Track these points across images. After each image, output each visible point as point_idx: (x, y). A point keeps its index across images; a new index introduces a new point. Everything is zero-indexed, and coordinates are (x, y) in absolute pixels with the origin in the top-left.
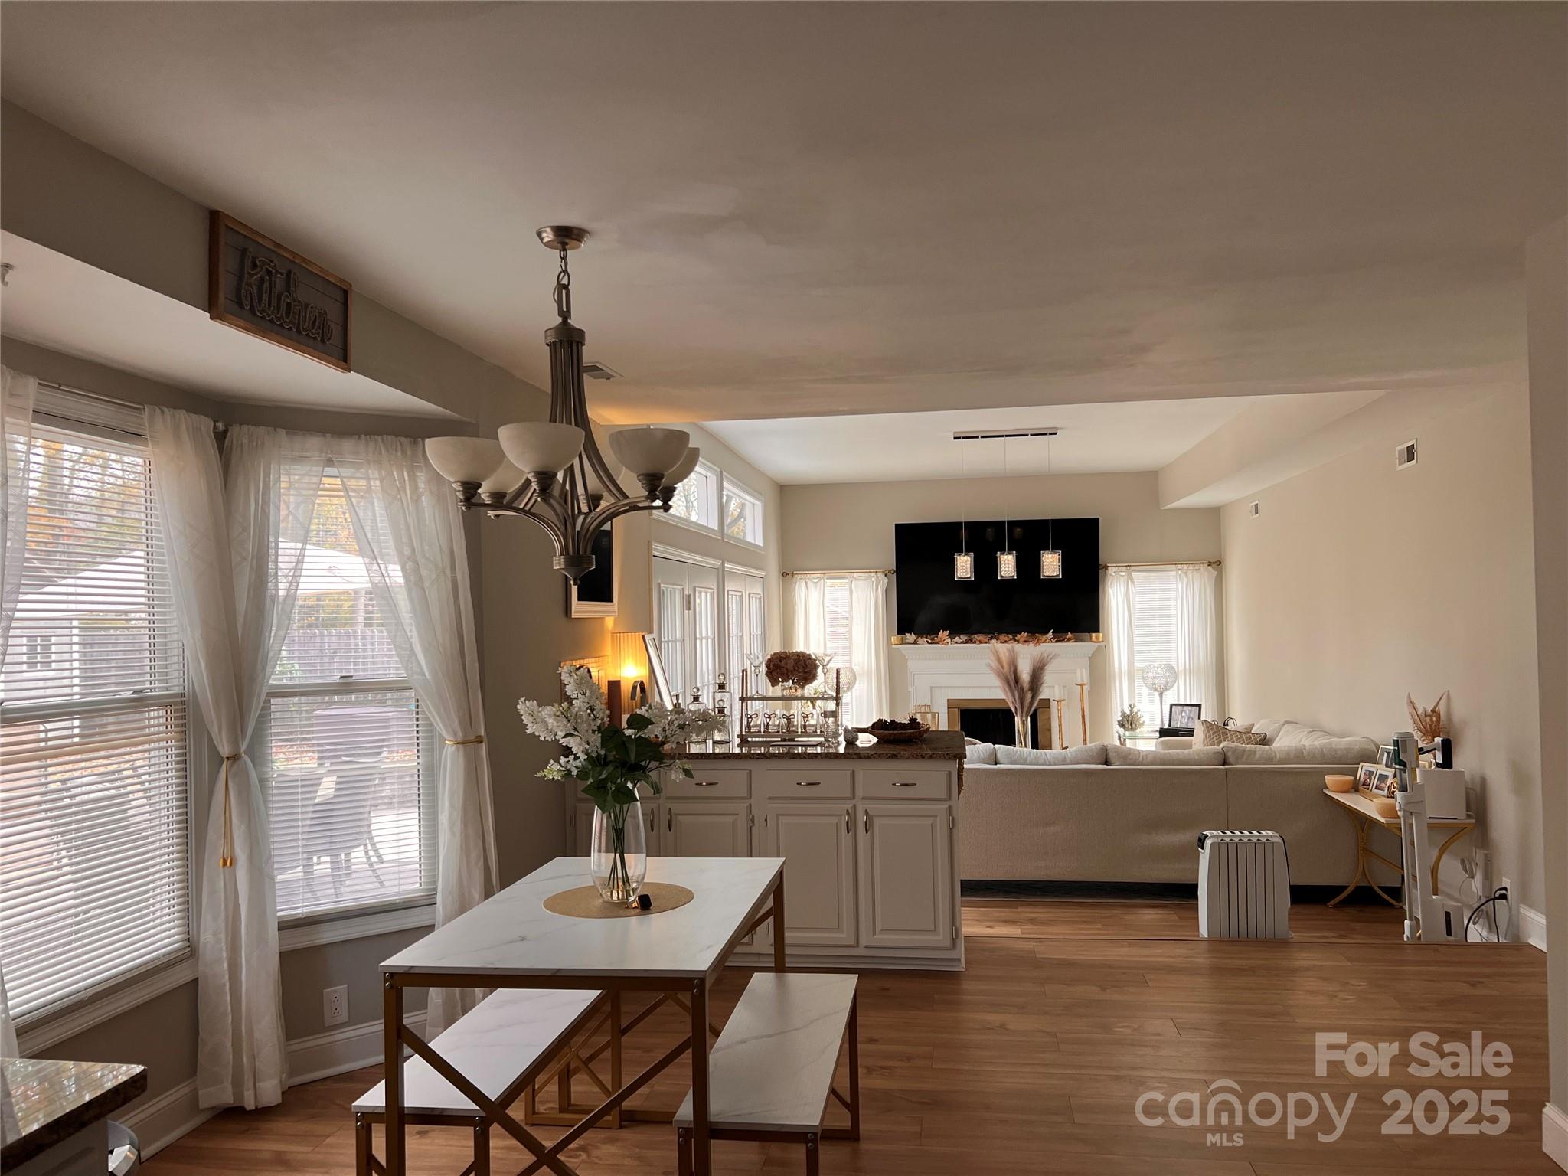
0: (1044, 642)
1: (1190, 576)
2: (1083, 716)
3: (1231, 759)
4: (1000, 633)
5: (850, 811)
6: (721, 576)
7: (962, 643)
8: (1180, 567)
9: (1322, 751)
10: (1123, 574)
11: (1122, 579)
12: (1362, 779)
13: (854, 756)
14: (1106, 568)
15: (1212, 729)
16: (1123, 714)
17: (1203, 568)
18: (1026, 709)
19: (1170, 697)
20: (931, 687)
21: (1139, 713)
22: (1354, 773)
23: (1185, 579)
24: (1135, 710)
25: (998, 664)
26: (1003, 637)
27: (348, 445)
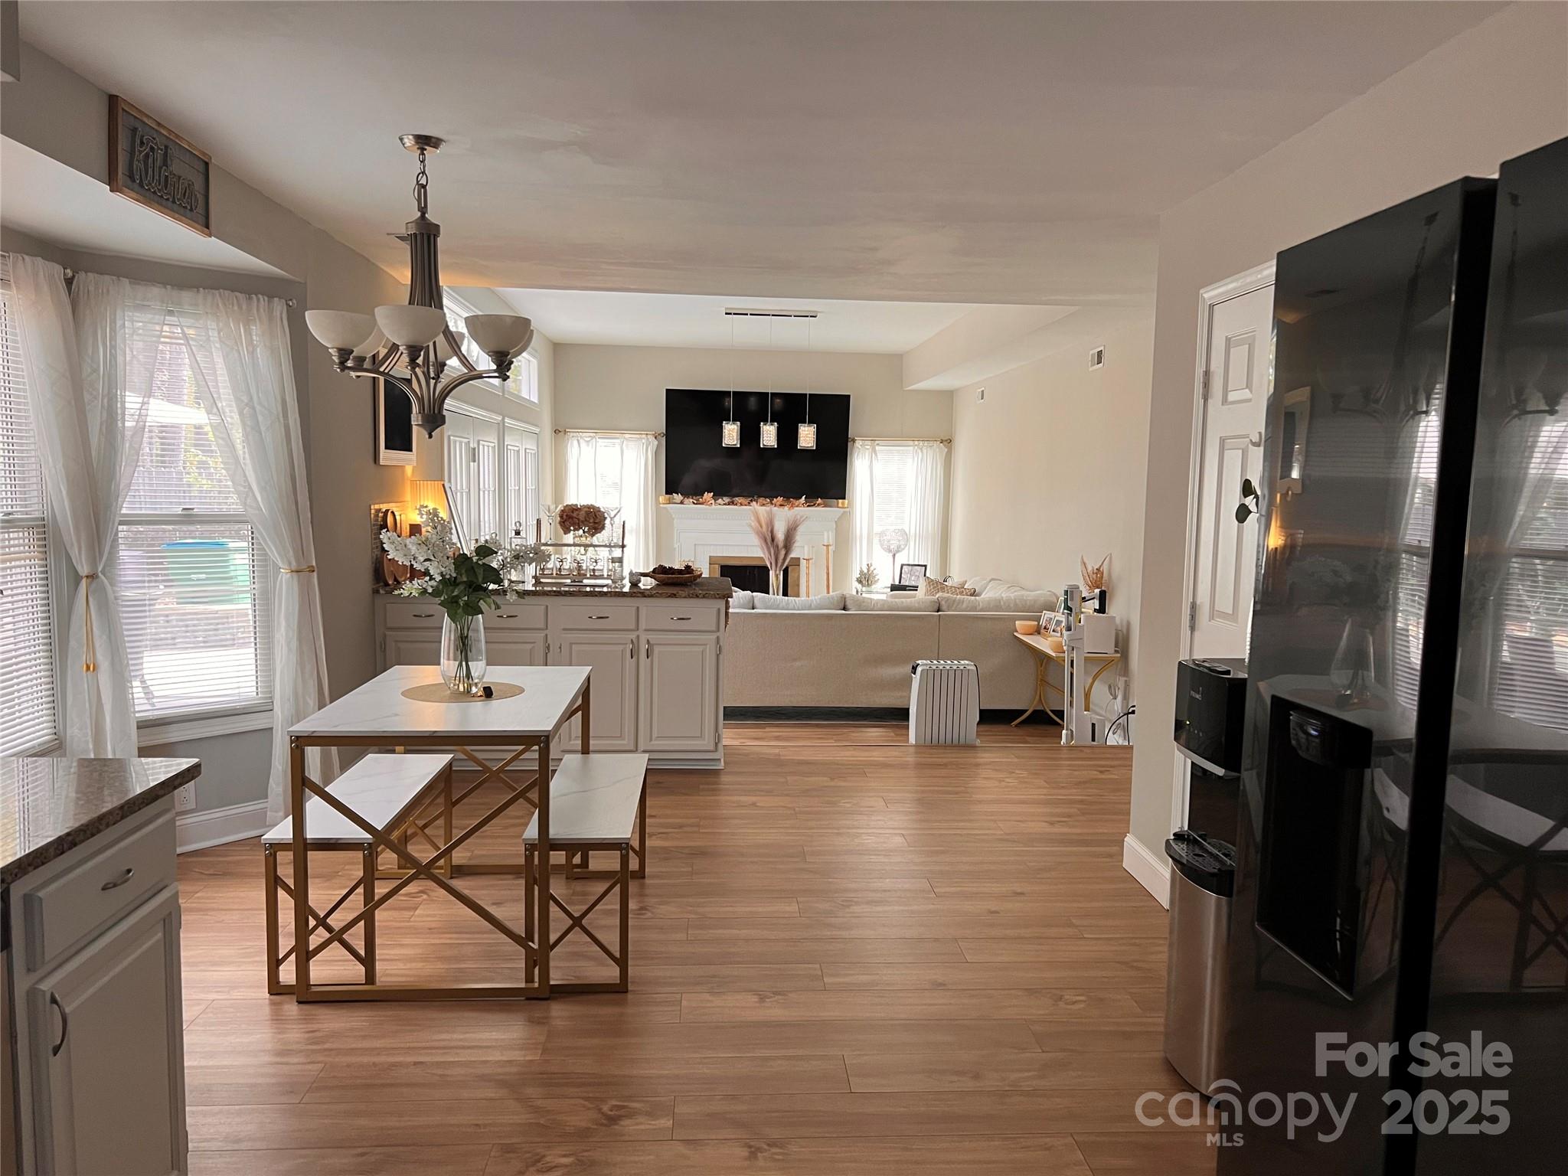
0: (797, 506)
1: (925, 451)
2: (828, 574)
3: (944, 607)
4: (759, 497)
5: (634, 640)
6: (502, 431)
7: (724, 504)
8: (916, 443)
9: (1015, 602)
10: (868, 447)
11: (867, 451)
12: (1044, 625)
13: (639, 595)
14: (854, 441)
15: (933, 584)
16: (861, 572)
17: (936, 445)
18: (779, 565)
19: (902, 559)
20: (695, 545)
21: (874, 572)
22: (1038, 619)
23: (920, 454)
24: (872, 569)
25: (757, 524)
26: (761, 500)
27: (187, 296)
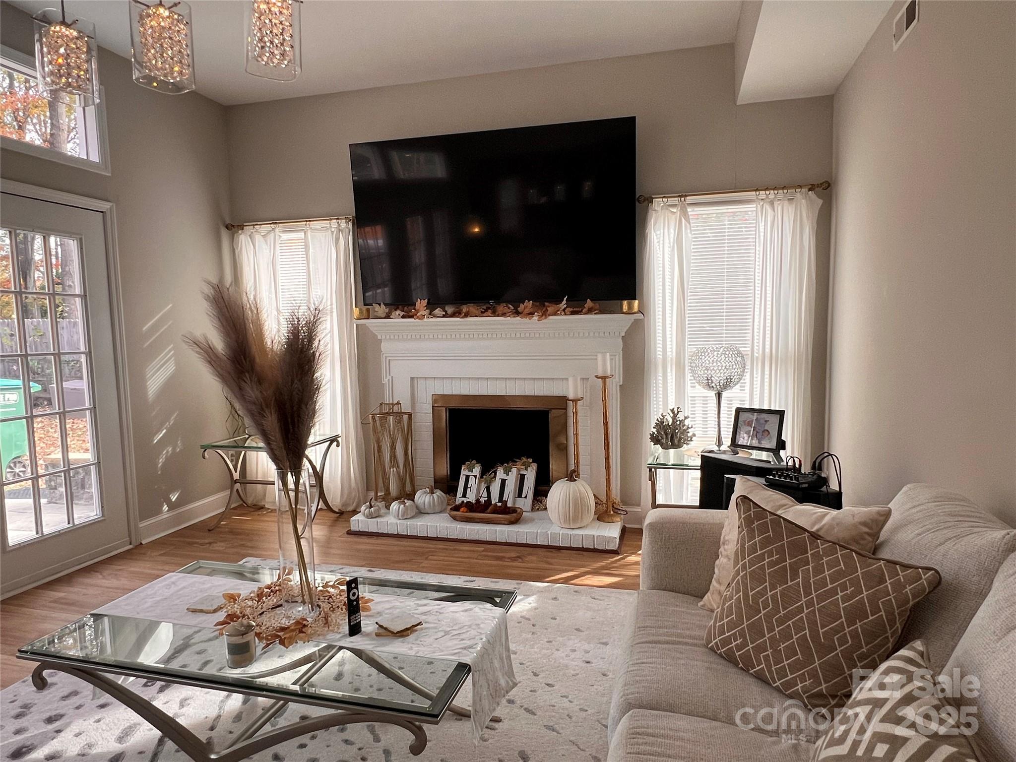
0: (555, 314)
4: (498, 301)
7: (444, 316)
8: (762, 194)
10: (674, 210)
11: (673, 217)
14: (650, 200)
16: (662, 422)
17: (801, 193)
20: (412, 379)
21: (687, 422)
23: (770, 210)
24: (681, 417)
26: (501, 308)
